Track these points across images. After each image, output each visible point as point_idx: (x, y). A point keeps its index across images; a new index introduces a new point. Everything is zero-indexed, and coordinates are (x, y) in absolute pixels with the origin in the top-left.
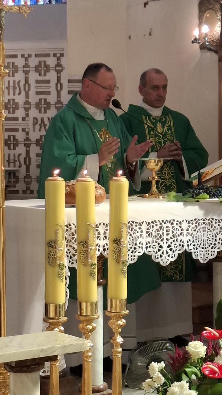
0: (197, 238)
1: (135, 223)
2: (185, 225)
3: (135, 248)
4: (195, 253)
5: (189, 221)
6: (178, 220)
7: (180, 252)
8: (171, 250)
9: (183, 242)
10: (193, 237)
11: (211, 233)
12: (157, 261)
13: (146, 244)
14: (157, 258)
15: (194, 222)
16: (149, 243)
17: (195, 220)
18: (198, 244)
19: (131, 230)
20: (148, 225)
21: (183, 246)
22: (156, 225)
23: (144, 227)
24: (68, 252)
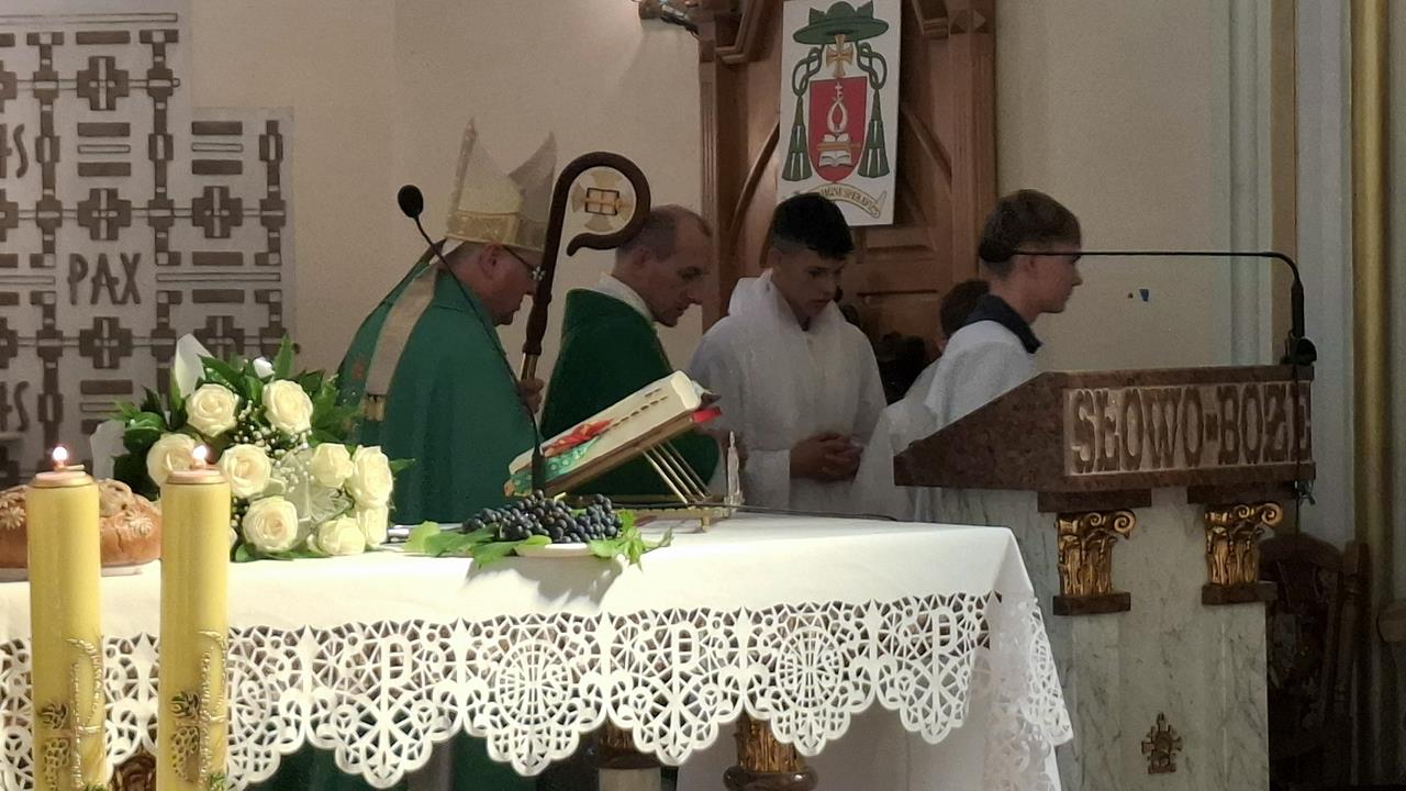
0: (506, 686)
1: (270, 633)
2: (461, 642)
3: (271, 728)
4: (497, 739)
5: (477, 626)
6: (435, 622)
7: (443, 737)
8: (407, 729)
9: (453, 703)
10: (491, 684)
11: (557, 668)
12: (353, 770)
13: (315, 711)
14: (356, 761)
15: (496, 629)
16: (325, 705)
17: (501, 620)
18: (508, 709)
19: (258, 661)
20: (321, 642)
21: (453, 716)
22: (354, 642)
23: (306, 650)
24: (13, 743)
